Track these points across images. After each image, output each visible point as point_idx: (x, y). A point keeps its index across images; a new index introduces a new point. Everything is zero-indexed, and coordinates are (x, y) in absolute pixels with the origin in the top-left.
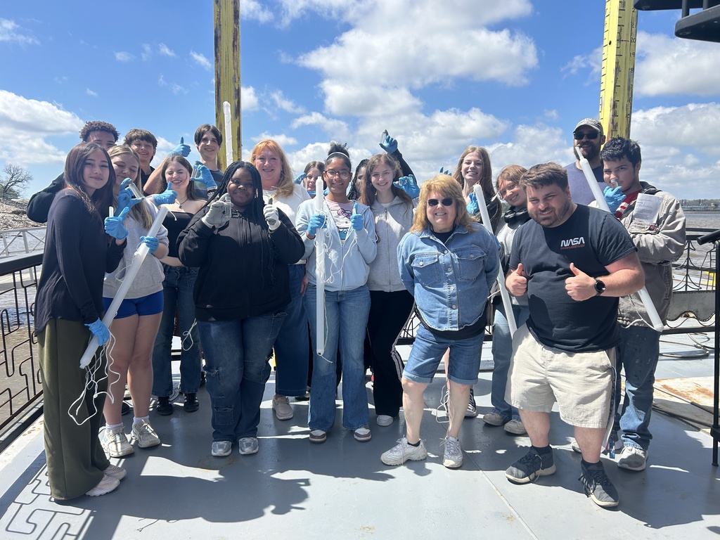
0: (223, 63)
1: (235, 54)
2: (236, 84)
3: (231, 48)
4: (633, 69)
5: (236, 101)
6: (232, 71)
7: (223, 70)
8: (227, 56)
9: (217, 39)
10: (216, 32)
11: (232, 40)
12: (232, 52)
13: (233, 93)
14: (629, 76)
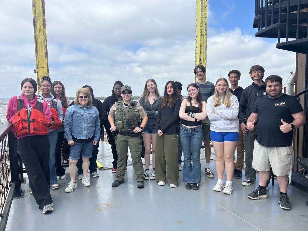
0: (38, 33)
1: (44, 29)
2: (45, 43)
3: (42, 27)
4: (206, 46)
5: (46, 50)
6: (43, 37)
7: (38, 36)
8: (40, 30)
9: (35, 22)
10: (34, 19)
11: (42, 23)
12: (42, 29)
13: (44, 47)
14: (205, 49)
